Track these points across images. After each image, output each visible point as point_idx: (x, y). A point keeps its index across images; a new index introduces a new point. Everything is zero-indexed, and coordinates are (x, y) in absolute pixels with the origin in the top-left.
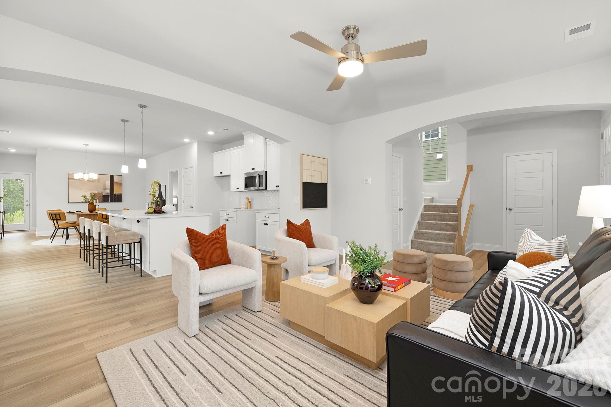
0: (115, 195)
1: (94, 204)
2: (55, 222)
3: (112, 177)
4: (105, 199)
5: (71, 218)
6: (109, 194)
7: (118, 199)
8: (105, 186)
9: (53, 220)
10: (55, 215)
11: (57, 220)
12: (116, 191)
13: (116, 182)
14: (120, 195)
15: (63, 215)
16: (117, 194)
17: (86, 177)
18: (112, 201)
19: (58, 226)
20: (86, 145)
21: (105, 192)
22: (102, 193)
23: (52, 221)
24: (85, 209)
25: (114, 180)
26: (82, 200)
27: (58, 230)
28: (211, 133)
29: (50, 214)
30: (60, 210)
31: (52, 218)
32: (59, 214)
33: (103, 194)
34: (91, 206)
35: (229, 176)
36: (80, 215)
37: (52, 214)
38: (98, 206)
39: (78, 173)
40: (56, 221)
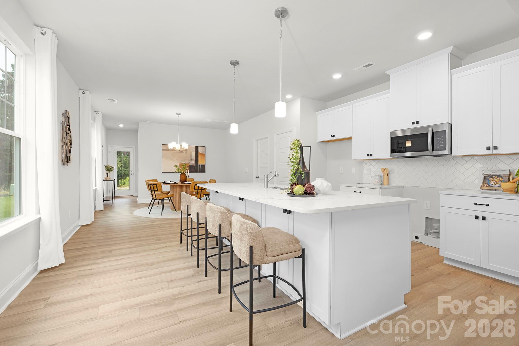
0: (199, 165)
1: (185, 174)
2: (153, 193)
3: (197, 148)
4: (192, 169)
5: (166, 188)
6: (195, 165)
7: (202, 169)
8: (191, 156)
9: (151, 190)
10: (153, 185)
11: (155, 191)
12: (200, 163)
13: (201, 153)
14: (204, 165)
15: (159, 185)
16: (201, 165)
17: (178, 147)
18: (197, 172)
19: (155, 197)
20: (179, 114)
21: (192, 163)
22: (189, 163)
23: (150, 192)
24: (176, 178)
25: (199, 152)
26: (175, 170)
27: (155, 200)
28: (337, 76)
29: (148, 184)
30: (156, 180)
31: (150, 189)
32: (156, 185)
33: (190, 165)
34: (183, 176)
35: (351, 138)
36: (173, 186)
37: (151, 184)
38: (189, 176)
39: (172, 143)
40: (153, 191)
